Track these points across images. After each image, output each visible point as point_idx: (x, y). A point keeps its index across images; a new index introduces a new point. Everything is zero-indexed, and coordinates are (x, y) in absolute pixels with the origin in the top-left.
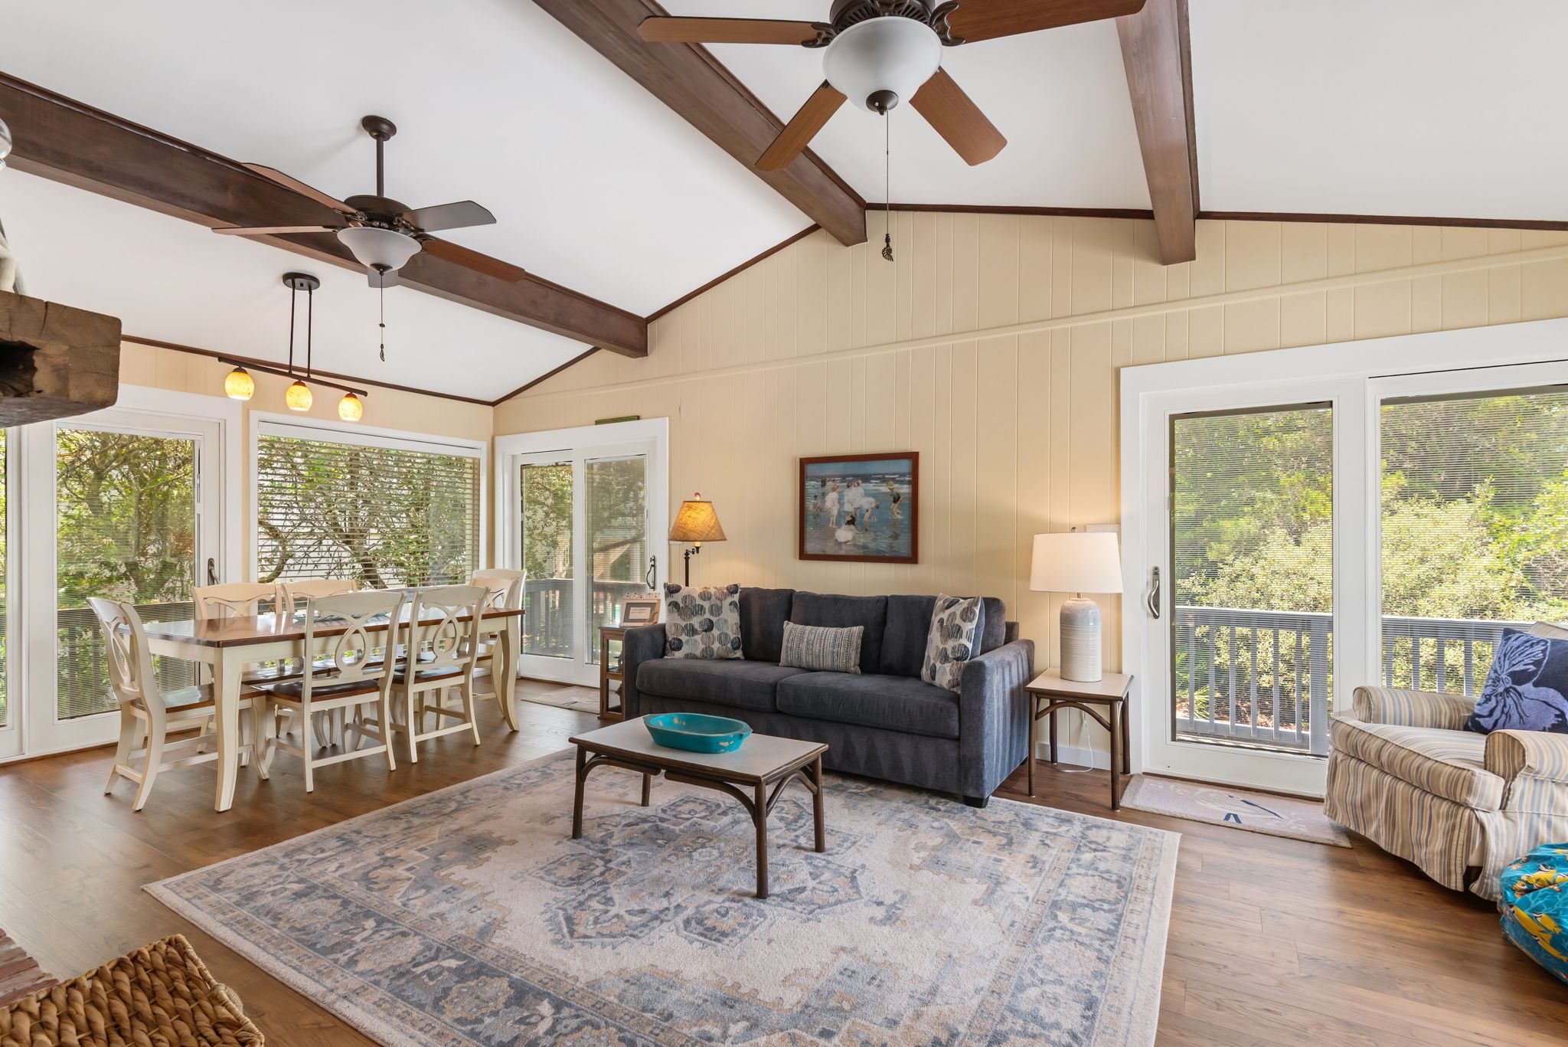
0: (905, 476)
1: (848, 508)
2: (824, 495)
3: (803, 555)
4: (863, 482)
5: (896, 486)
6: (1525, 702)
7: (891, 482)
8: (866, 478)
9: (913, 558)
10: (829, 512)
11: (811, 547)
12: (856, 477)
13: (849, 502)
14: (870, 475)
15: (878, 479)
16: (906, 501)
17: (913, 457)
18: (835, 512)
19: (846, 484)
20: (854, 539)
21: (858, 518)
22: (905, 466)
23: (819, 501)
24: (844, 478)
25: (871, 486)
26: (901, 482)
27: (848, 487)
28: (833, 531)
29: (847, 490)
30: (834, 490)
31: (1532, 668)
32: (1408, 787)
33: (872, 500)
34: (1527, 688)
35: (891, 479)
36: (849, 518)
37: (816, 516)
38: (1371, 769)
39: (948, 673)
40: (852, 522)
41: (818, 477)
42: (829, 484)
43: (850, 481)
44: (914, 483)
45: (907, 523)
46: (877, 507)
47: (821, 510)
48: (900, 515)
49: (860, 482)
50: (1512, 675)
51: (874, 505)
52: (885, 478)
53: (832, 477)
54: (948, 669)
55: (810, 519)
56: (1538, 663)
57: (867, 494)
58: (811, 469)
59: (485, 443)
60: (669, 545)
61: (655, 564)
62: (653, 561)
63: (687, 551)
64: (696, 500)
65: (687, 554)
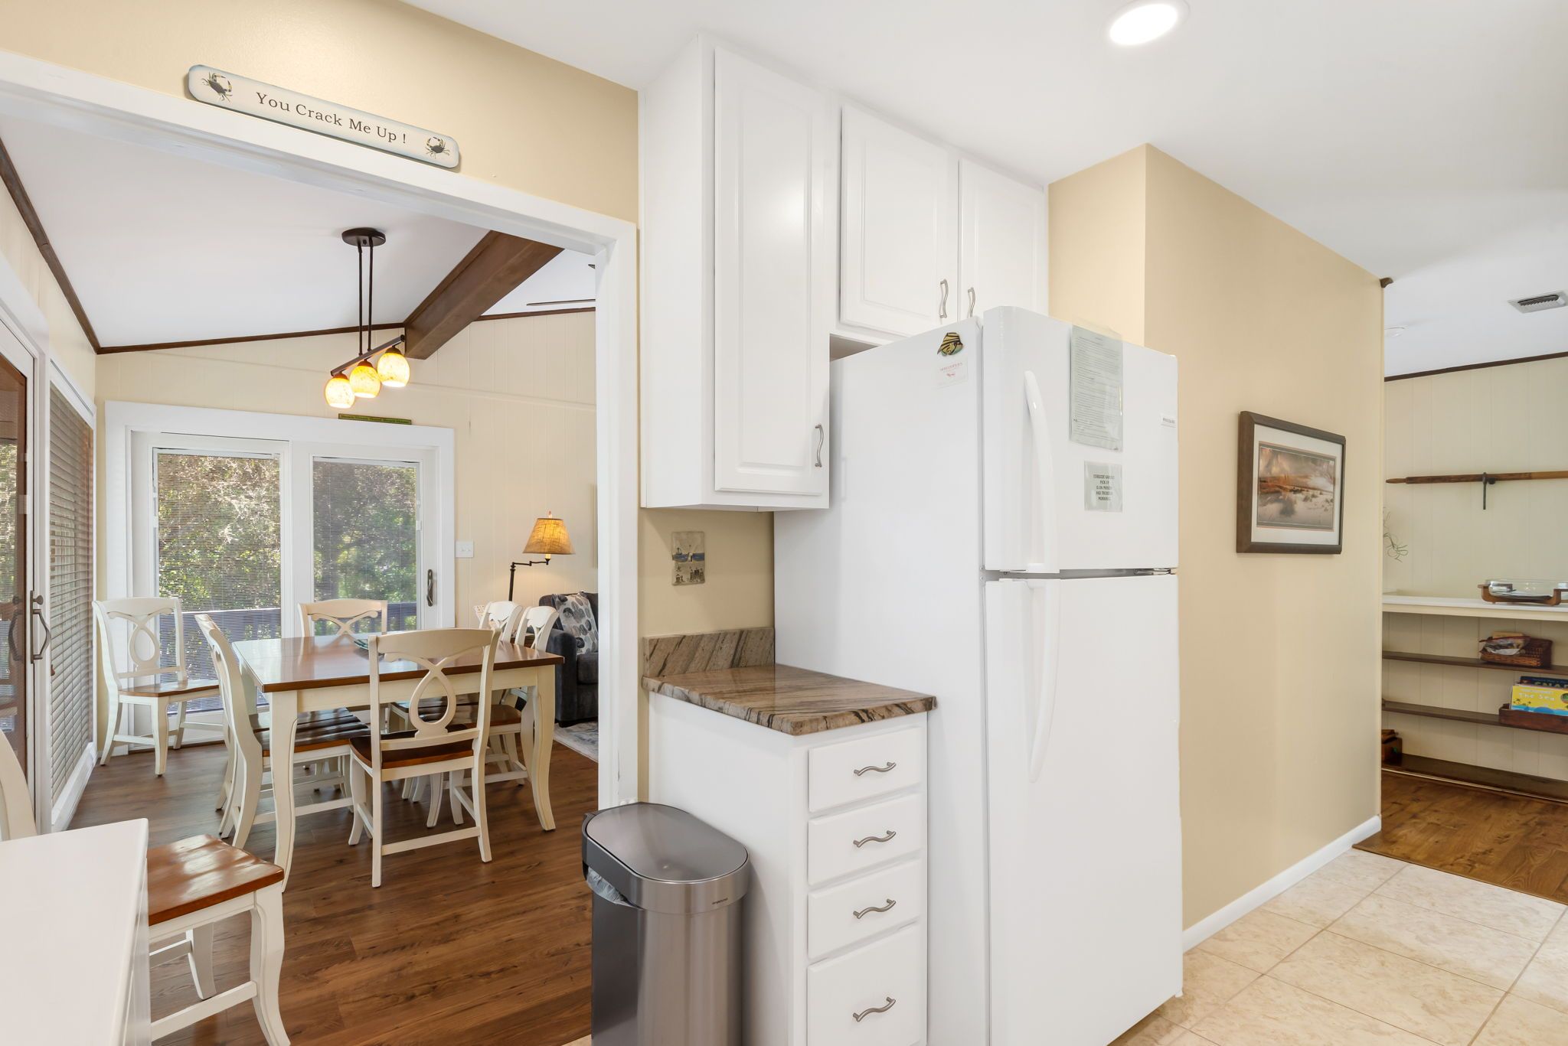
59: (96, 408)
60: (456, 558)
61: (434, 578)
62: (431, 575)
63: (514, 563)
64: (550, 517)
65: (513, 566)
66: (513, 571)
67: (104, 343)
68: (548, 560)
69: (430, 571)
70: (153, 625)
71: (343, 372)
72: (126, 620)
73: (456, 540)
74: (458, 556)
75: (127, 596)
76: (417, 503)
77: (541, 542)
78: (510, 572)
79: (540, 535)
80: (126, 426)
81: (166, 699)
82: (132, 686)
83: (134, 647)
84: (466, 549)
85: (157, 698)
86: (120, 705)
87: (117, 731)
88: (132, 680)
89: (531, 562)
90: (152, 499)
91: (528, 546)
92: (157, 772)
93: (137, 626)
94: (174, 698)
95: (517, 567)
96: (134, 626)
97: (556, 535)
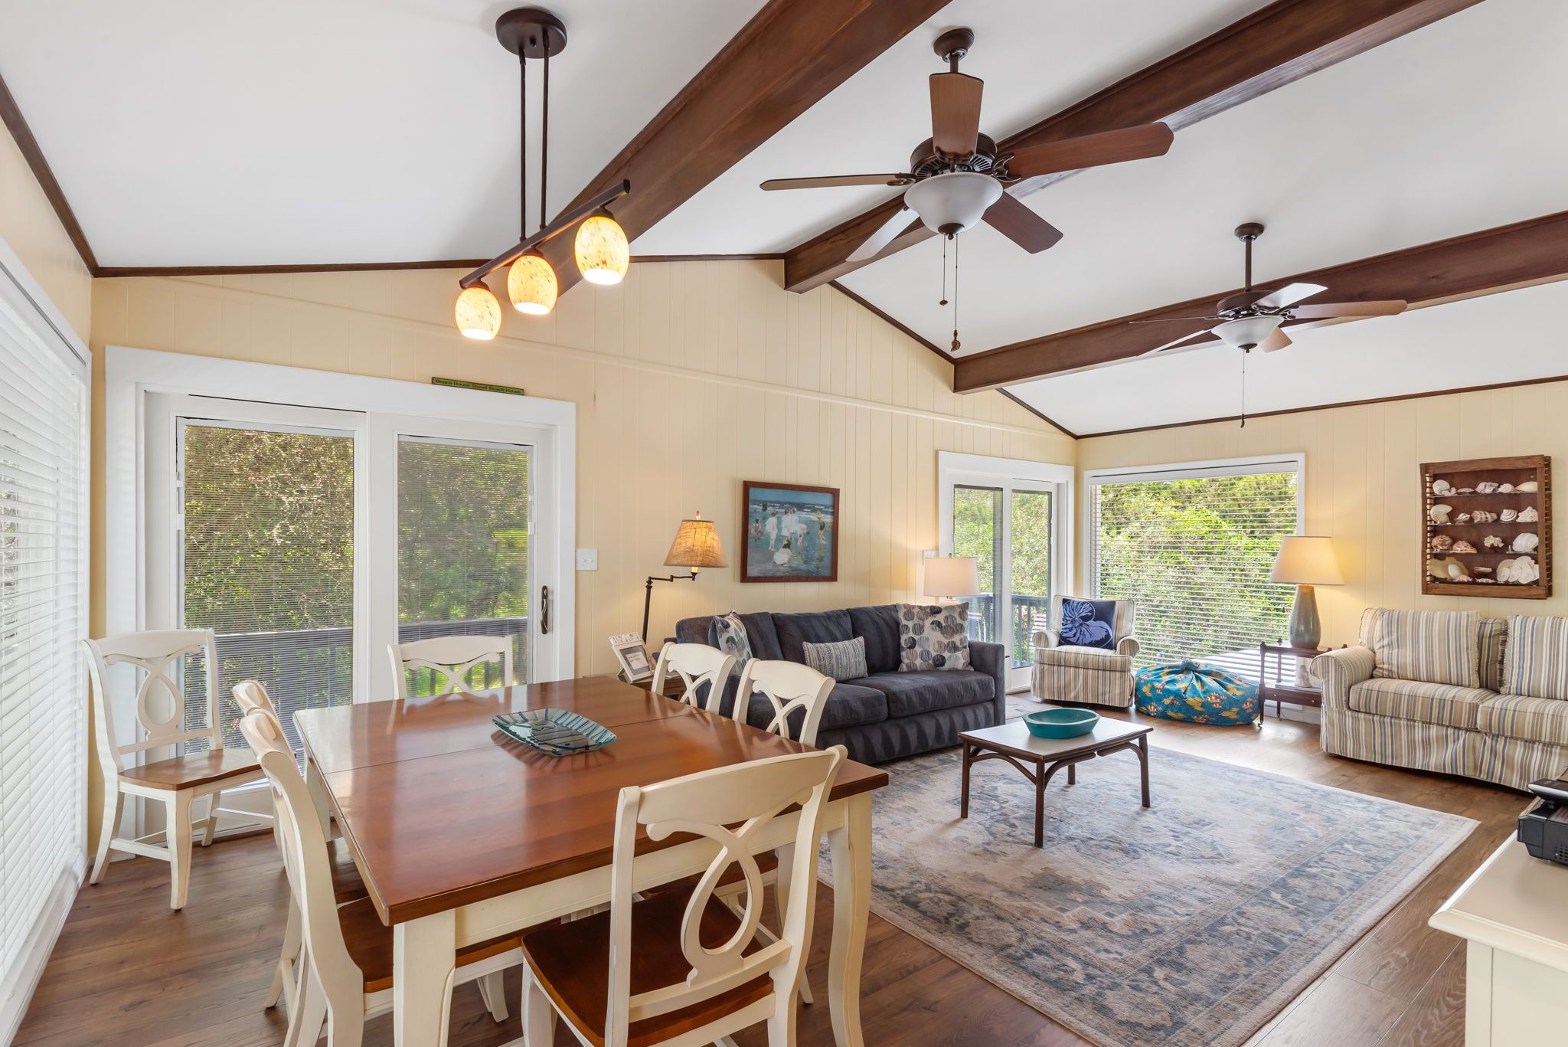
0: (828, 508)
1: (785, 533)
2: (765, 519)
3: (745, 578)
4: (798, 510)
5: (823, 515)
6: (1091, 629)
7: (819, 512)
8: (801, 507)
9: (833, 577)
10: (768, 536)
11: (752, 571)
12: (793, 504)
13: (786, 527)
14: (804, 504)
15: (809, 508)
16: (828, 528)
17: (835, 493)
18: (773, 536)
19: (783, 510)
20: (789, 561)
21: (793, 541)
22: (827, 499)
23: (759, 525)
24: (782, 504)
25: (805, 515)
26: (826, 513)
27: (786, 513)
28: (772, 554)
29: (785, 516)
30: (773, 515)
31: (1090, 614)
32: (1094, 671)
33: (804, 526)
34: (1091, 622)
35: (819, 509)
36: (786, 542)
37: (757, 539)
38: (1069, 668)
39: (962, 658)
40: (787, 546)
41: (760, 501)
42: (770, 509)
43: (787, 508)
44: (835, 514)
45: (829, 547)
46: (808, 533)
47: (762, 533)
48: (824, 540)
49: (795, 509)
50: (1082, 618)
51: (805, 531)
52: (814, 508)
53: (773, 503)
54: (960, 656)
55: (751, 541)
56: (1091, 611)
57: (800, 521)
58: (754, 493)
59: (91, 354)
60: (577, 572)
61: (550, 597)
62: (545, 593)
63: (650, 578)
64: (698, 518)
65: (649, 582)
66: (649, 588)
67: (103, 262)
68: (694, 574)
69: (545, 588)
70: (172, 672)
71: (483, 280)
72: (133, 666)
73: (577, 546)
74: (580, 568)
75: (137, 631)
76: (530, 498)
77: (690, 552)
78: (646, 589)
79: (689, 542)
80: (137, 383)
81: (189, 791)
82: (142, 763)
83: (148, 705)
84: (589, 560)
85: (175, 792)
86: (121, 797)
87: (116, 833)
88: (143, 754)
89: (672, 577)
90: (175, 490)
91: (670, 556)
92: (174, 905)
93: (149, 673)
94: (200, 789)
95: (654, 583)
96: (146, 673)
97: (709, 542)
